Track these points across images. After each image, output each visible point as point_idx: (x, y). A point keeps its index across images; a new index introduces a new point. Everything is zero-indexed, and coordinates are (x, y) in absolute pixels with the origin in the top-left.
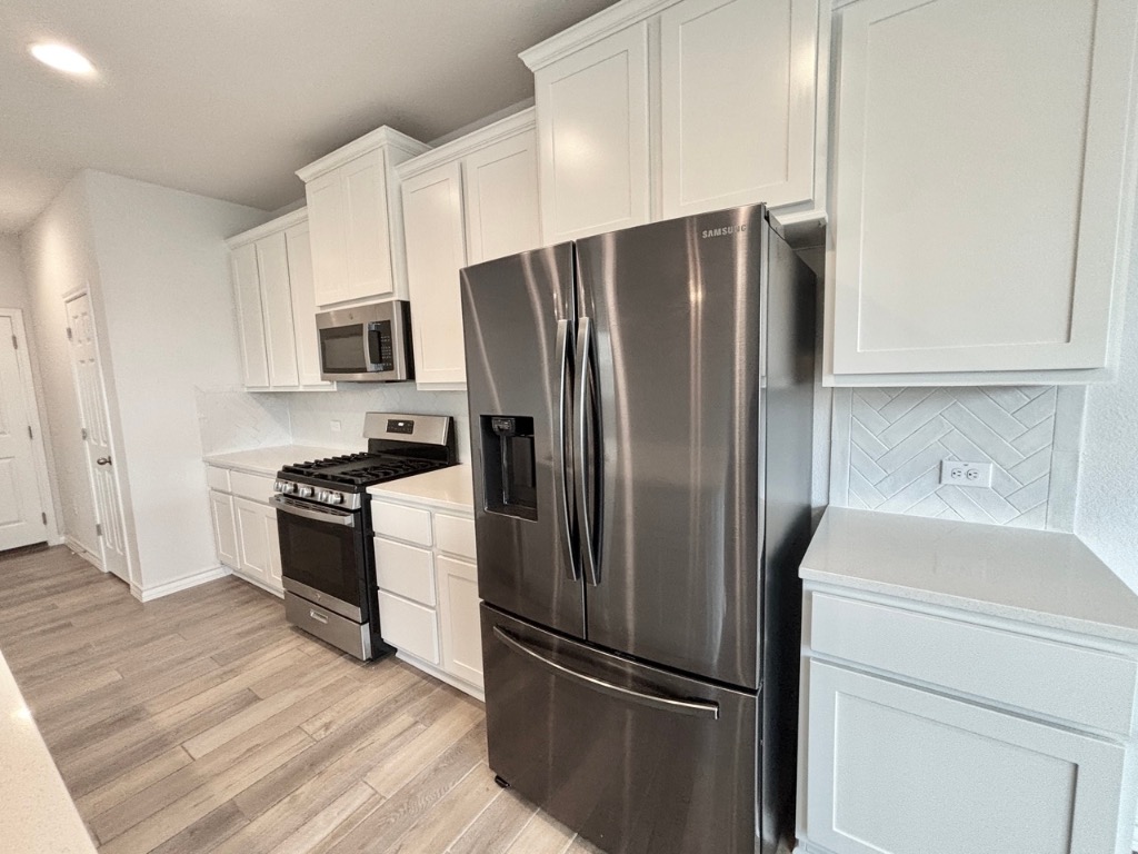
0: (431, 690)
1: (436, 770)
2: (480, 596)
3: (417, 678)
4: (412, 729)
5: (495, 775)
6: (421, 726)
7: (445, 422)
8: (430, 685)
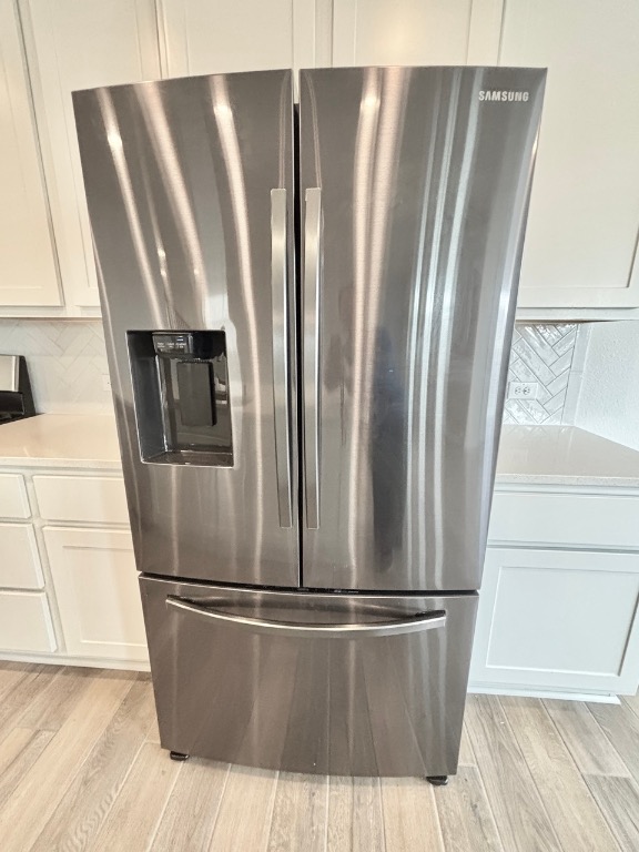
0: (47, 682)
1: (85, 782)
2: (138, 569)
3: (20, 675)
4: (33, 745)
5: (168, 752)
6: (45, 735)
7: (14, 362)
8: (43, 676)
